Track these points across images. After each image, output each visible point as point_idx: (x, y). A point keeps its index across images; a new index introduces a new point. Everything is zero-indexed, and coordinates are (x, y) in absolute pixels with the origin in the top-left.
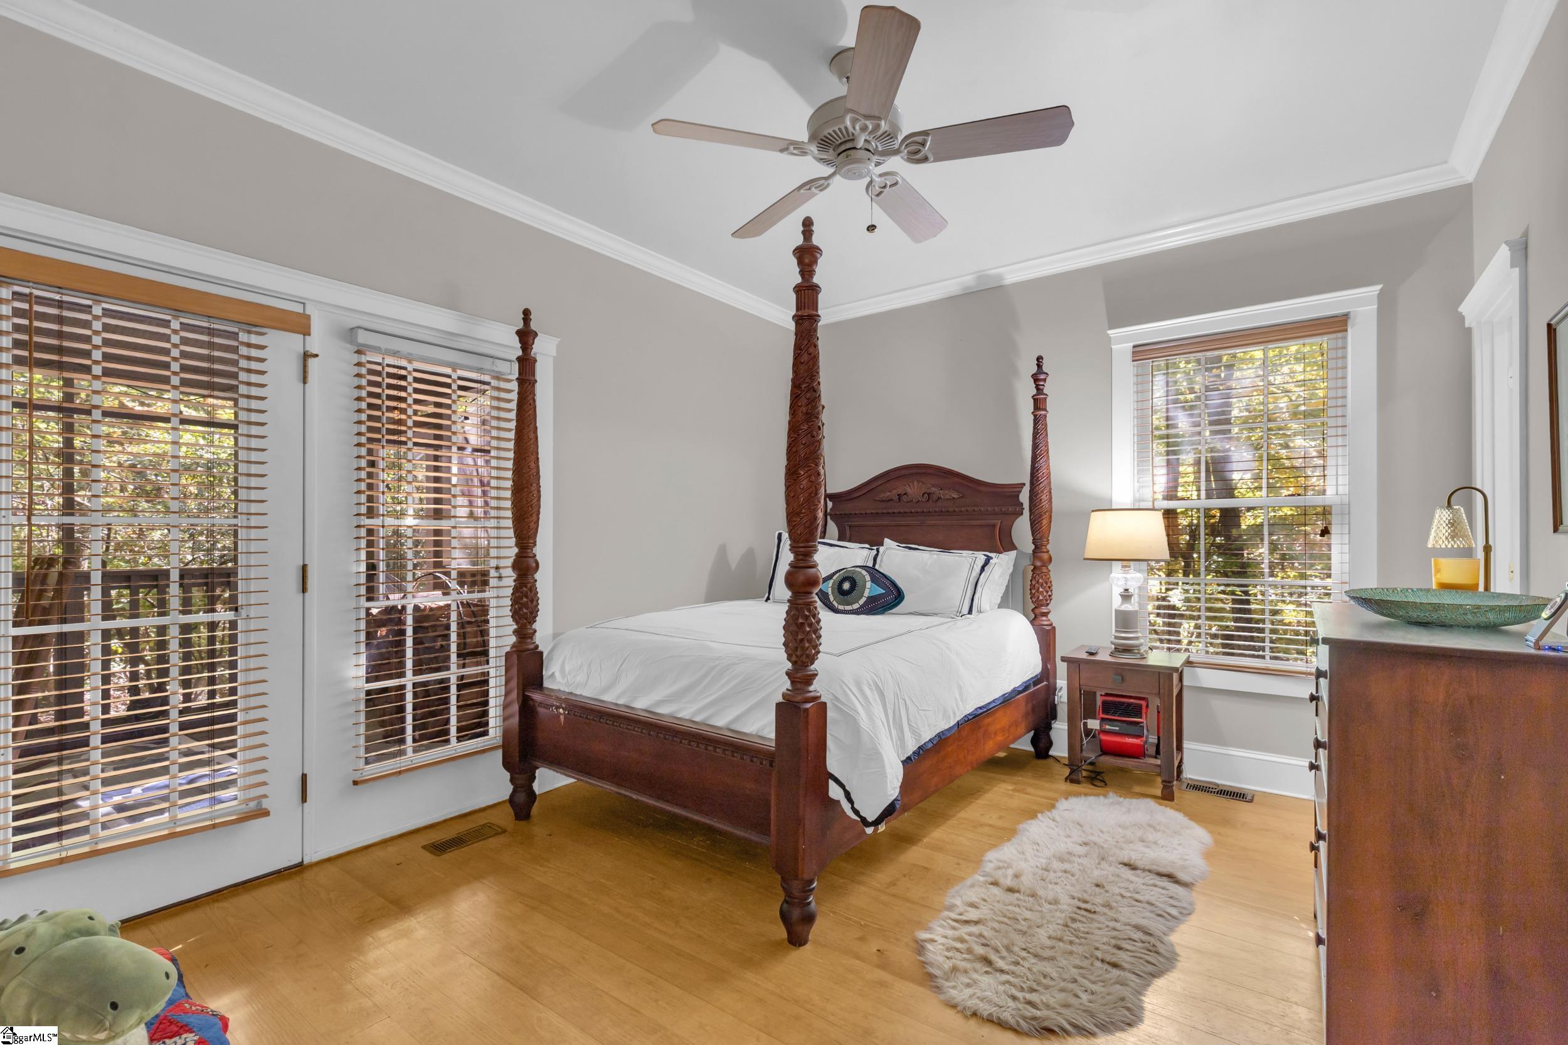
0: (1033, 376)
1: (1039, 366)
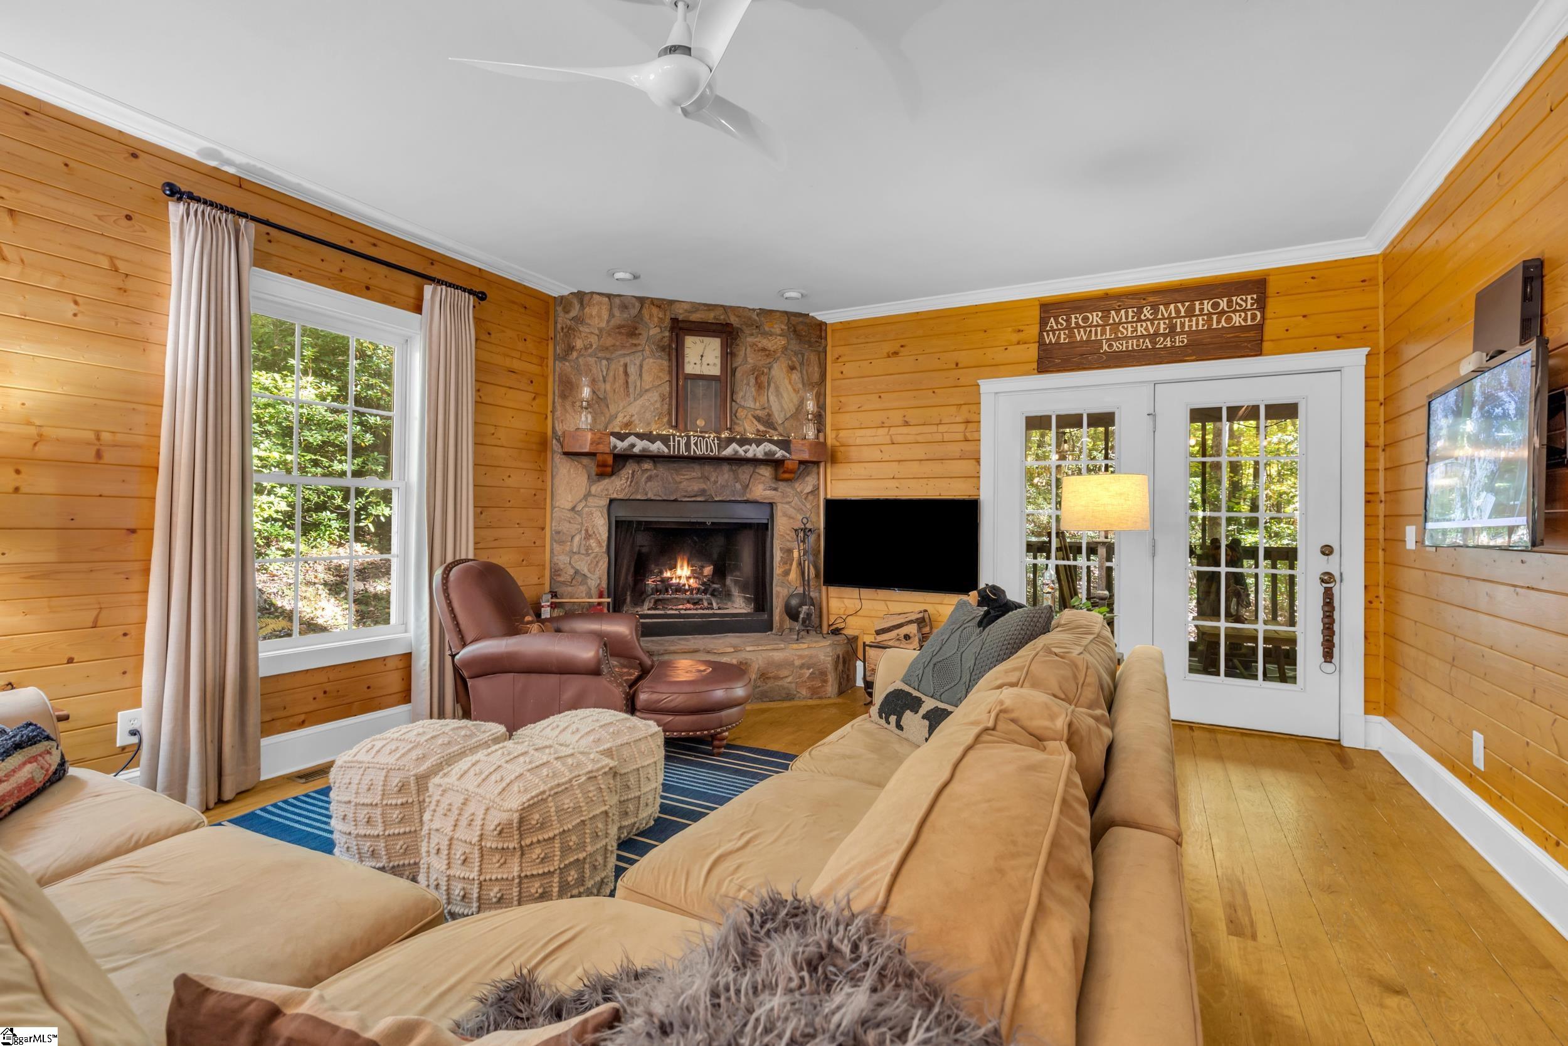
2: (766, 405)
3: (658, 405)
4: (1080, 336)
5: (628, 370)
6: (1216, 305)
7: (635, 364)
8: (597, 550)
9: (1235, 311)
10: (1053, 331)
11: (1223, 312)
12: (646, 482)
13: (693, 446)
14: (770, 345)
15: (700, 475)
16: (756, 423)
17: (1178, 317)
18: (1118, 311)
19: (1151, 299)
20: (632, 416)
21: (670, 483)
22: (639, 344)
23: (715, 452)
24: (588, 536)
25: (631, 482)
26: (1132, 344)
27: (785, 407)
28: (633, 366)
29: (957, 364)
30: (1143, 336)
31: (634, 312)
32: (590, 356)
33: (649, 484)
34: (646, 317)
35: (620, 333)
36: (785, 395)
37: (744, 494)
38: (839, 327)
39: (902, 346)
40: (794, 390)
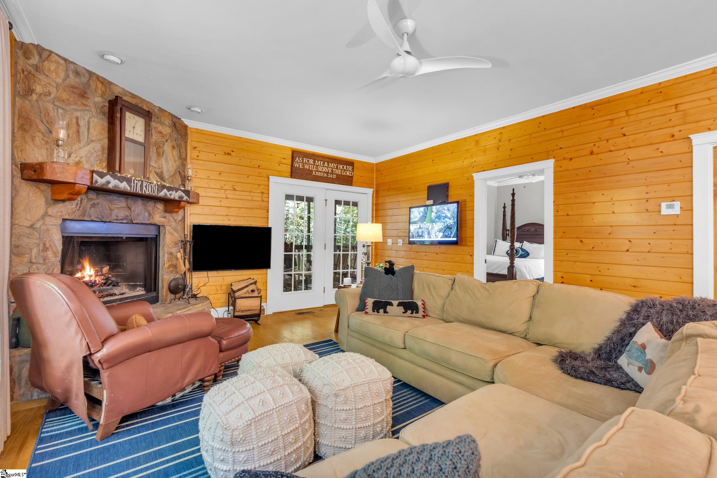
2: (160, 167)
3: (99, 153)
4: (307, 167)
5: (79, 122)
6: (343, 167)
7: (84, 119)
8: (53, 259)
9: (347, 170)
10: (298, 162)
11: (345, 170)
12: (90, 208)
13: (144, 188)
14: (163, 131)
15: (125, 206)
16: (156, 176)
17: (334, 168)
18: (318, 161)
19: (327, 160)
20: (82, 157)
21: (107, 210)
22: (87, 106)
23: (155, 194)
24: (46, 249)
25: (80, 207)
26: (321, 174)
27: (170, 169)
28: (82, 120)
29: (259, 166)
30: (324, 172)
31: (84, 80)
32: (49, 102)
33: (92, 209)
34: (93, 87)
35: (73, 92)
36: (170, 163)
37: (149, 220)
38: (194, 131)
39: (232, 151)
40: (174, 160)
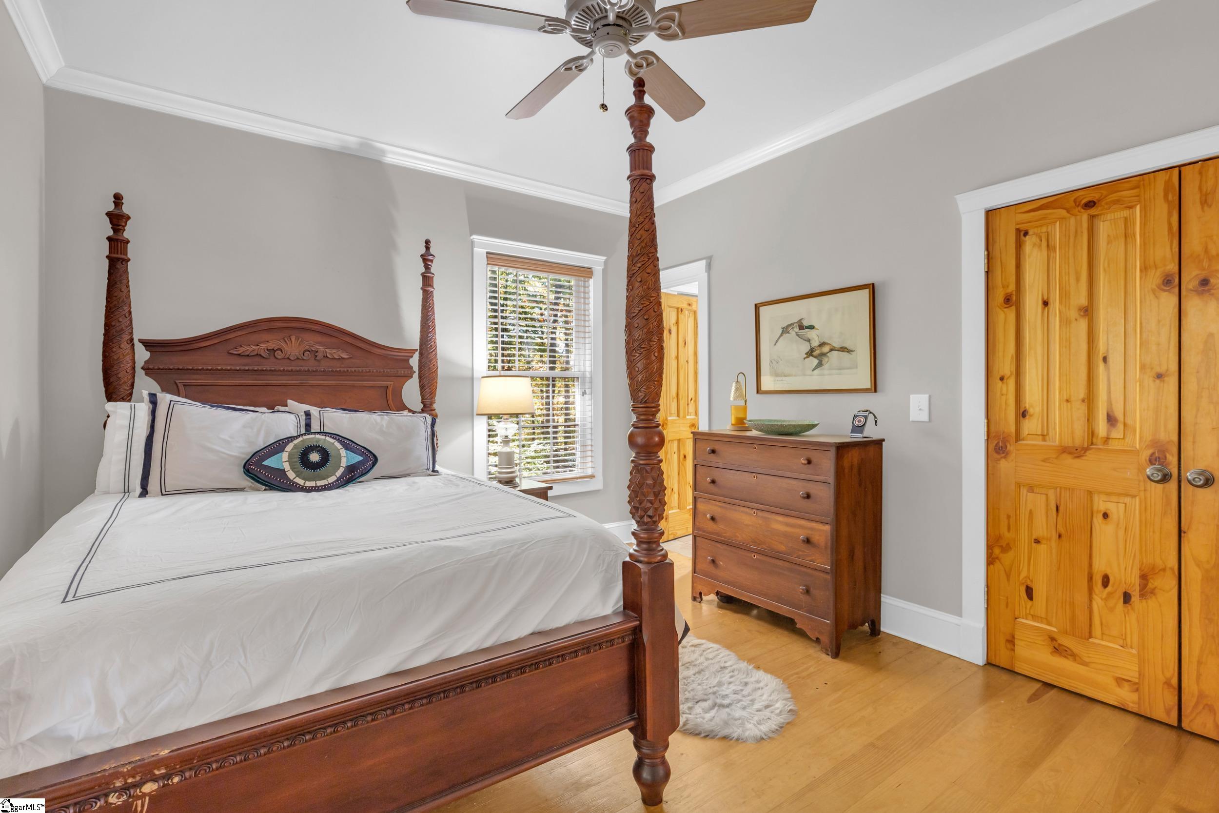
0: (422, 256)
1: (427, 248)
